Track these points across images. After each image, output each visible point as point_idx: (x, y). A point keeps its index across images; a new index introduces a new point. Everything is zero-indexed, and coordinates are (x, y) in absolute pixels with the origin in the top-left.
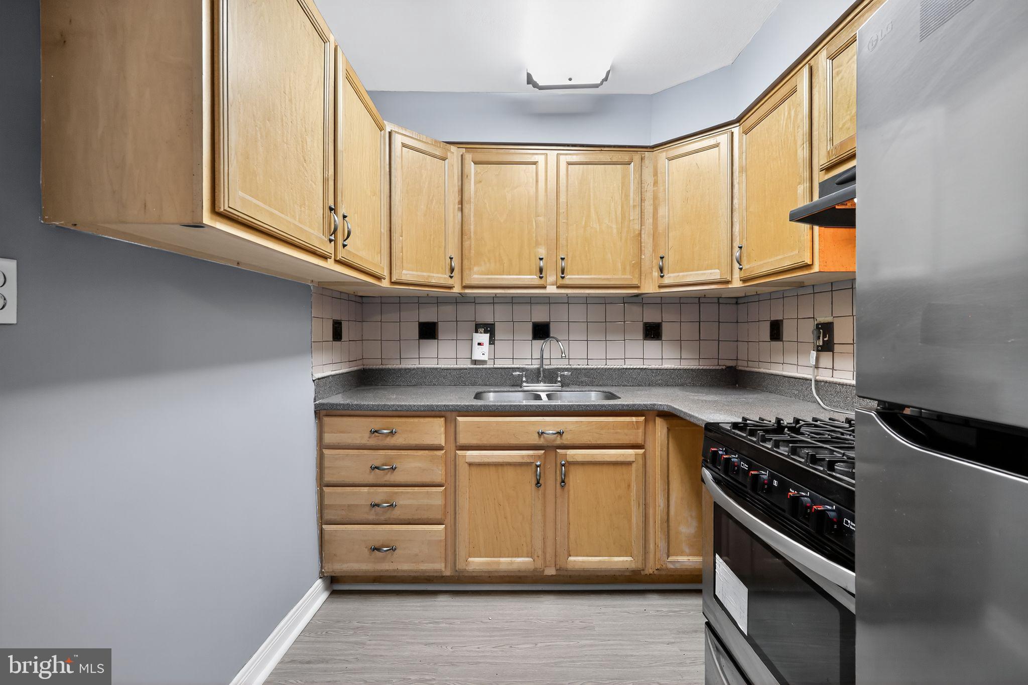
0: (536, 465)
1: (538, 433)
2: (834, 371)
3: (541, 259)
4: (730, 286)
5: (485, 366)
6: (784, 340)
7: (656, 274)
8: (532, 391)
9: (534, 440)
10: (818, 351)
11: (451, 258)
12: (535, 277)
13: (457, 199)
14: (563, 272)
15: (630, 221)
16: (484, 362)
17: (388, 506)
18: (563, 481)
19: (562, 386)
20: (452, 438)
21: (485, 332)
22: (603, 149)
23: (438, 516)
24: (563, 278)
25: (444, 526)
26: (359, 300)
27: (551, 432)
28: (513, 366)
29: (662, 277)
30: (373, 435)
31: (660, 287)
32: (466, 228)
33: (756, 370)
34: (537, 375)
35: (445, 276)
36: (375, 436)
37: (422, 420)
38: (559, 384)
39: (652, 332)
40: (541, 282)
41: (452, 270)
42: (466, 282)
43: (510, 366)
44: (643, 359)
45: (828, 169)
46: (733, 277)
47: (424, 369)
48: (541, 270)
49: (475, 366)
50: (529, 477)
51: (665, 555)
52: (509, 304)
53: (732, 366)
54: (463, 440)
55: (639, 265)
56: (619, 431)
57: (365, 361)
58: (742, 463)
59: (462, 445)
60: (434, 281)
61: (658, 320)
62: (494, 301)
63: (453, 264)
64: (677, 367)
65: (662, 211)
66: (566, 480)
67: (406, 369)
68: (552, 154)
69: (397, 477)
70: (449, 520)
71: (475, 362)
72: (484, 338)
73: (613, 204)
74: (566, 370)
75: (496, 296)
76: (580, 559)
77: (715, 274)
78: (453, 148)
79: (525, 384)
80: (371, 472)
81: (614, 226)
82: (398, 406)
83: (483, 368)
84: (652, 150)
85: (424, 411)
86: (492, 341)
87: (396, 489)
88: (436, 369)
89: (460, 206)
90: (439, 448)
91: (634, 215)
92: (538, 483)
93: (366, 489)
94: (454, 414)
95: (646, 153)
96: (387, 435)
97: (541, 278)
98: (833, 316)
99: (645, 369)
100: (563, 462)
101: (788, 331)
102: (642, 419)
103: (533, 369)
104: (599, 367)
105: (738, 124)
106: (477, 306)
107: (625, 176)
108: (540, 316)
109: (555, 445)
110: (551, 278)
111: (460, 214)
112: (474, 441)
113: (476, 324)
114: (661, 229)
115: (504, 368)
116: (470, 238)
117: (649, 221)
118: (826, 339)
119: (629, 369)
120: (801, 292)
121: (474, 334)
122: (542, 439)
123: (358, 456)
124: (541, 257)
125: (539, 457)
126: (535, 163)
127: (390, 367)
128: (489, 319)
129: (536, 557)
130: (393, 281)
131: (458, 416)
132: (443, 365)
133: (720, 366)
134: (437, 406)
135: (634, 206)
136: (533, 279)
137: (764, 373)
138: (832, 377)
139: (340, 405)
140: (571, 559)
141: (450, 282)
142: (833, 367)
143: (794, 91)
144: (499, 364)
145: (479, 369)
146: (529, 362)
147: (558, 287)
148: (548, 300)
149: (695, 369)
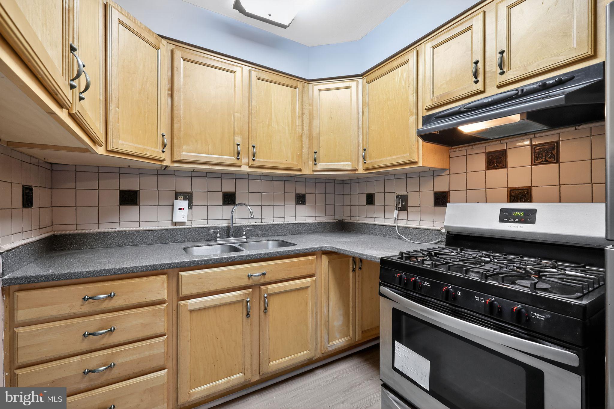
0: (246, 301)
1: (248, 276)
2: (408, 221)
3: (238, 145)
4: (357, 172)
5: (183, 227)
6: (375, 204)
7: (311, 163)
8: (226, 244)
9: (245, 282)
10: (399, 210)
11: (163, 136)
12: (234, 158)
13: (168, 86)
14: (254, 156)
15: (296, 126)
16: (183, 223)
17: (105, 369)
18: (265, 309)
19: (246, 239)
20: (175, 290)
21: (184, 199)
22: (280, 74)
23: (161, 363)
24: (254, 160)
25: (167, 369)
26: (48, 166)
27: (257, 274)
28: (207, 226)
29: (315, 164)
30: (87, 302)
31: (314, 171)
32: (176, 112)
33: (357, 222)
34: (228, 232)
35: (158, 150)
36: (90, 303)
37: (144, 280)
38: (244, 237)
39: (301, 200)
40: (236, 162)
41: (164, 146)
42: (176, 157)
43: (205, 226)
44: (295, 217)
45: (428, 110)
46: (359, 167)
47: (126, 231)
48: (238, 153)
49: (175, 227)
50: (240, 310)
51: (327, 343)
52: (205, 177)
53: (341, 220)
54: (185, 291)
55: (301, 156)
56: (301, 267)
57: (55, 228)
58: (423, 282)
59: (184, 296)
60: (148, 154)
61: (304, 192)
62: (192, 174)
63: (165, 141)
64: (314, 221)
65: (315, 123)
66: (268, 309)
67: (104, 233)
68: (246, 69)
69: (115, 338)
70: (171, 363)
71: (175, 224)
72: (185, 204)
73: (286, 113)
74: (248, 226)
75: (194, 171)
76: (277, 362)
77: (348, 165)
78: (164, 41)
79: (219, 239)
80: (83, 340)
81: (287, 128)
82: (118, 269)
83: (182, 229)
84: (308, 82)
85: (147, 271)
86: (190, 207)
87: (115, 350)
88: (138, 231)
89: (170, 92)
90: (162, 302)
91: (299, 122)
92: (248, 314)
93: (77, 358)
94: (176, 270)
95: (305, 83)
96: (105, 299)
97: (238, 159)
98: (407, 191)
99: (297, 223)
100: (266, 295)
101: (378, 199)
102: (314, 257)
103: (223, 227)
104: (269, 223)
105: (361, 77)
106: (177, 179)
107: (293, 96)
108: (229, 188)
109: (260, 283)
110: (245, 160)
111: (169, 100)
112: (195, 291)
113: (176, 193)
114: (314, 134)
115: (201, 228)
116: (180, 121)
117: (307, 128)
118: (403, 204)
119: (288, 224)
120: (386, 178)
121: (175, 200)
122: (251, 280)
123: (66, 326)
124: (238, 143)
125: (249, 294)
126: (234, 72)
127: (87, 231)
128: (188, 189)
129: (246, 372)
130: (109, 149)
131: (179, 272)
132: (144, 227)
133: (335, 220)
134: (161, 265)
135: (299, 117)
136: (231, 159)
137: (362, 223)
138: (407, 224)
139: (42, 276)
140: (271, 363)
141: (163, 156)
142: (407, 219)
143: (407, 62)
144: (196, 224)
145: (179, 229)
146: (220, 222)
147: (250, 167)
148: (235, 176)
149: (323, 223)
